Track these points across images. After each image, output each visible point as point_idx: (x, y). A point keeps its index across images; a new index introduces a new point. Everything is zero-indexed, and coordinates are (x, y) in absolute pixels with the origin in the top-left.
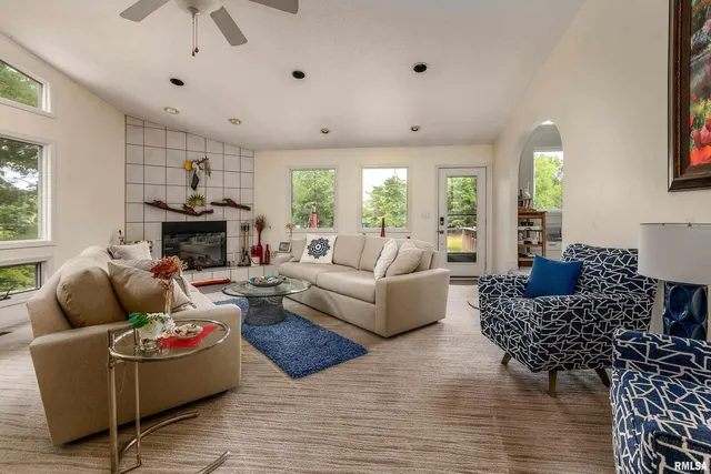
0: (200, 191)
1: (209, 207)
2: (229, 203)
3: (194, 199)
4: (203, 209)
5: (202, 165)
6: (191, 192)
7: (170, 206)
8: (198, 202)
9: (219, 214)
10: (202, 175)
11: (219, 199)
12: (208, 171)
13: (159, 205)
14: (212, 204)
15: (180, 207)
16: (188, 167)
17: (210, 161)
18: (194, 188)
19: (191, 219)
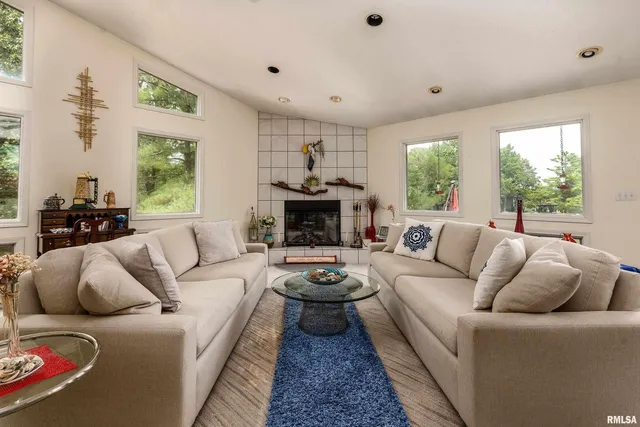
0: (316, 172)
1: (323, 187)
2: (342, 183)
3: (310, 179)
4: (318, 188)
5: (317, 147)
6: (308, 174)
7: (290, 186)
8: (313, 182)
9: (333, 194)
10: (317, 157)
11: (333, 178)
12: (322, 152)
13: (282, 186)
14: (327, 183)
15: (298, 187)
16: (305, 151)
17: (323, 143)
18: (310, 169)
19: (308, 198)
